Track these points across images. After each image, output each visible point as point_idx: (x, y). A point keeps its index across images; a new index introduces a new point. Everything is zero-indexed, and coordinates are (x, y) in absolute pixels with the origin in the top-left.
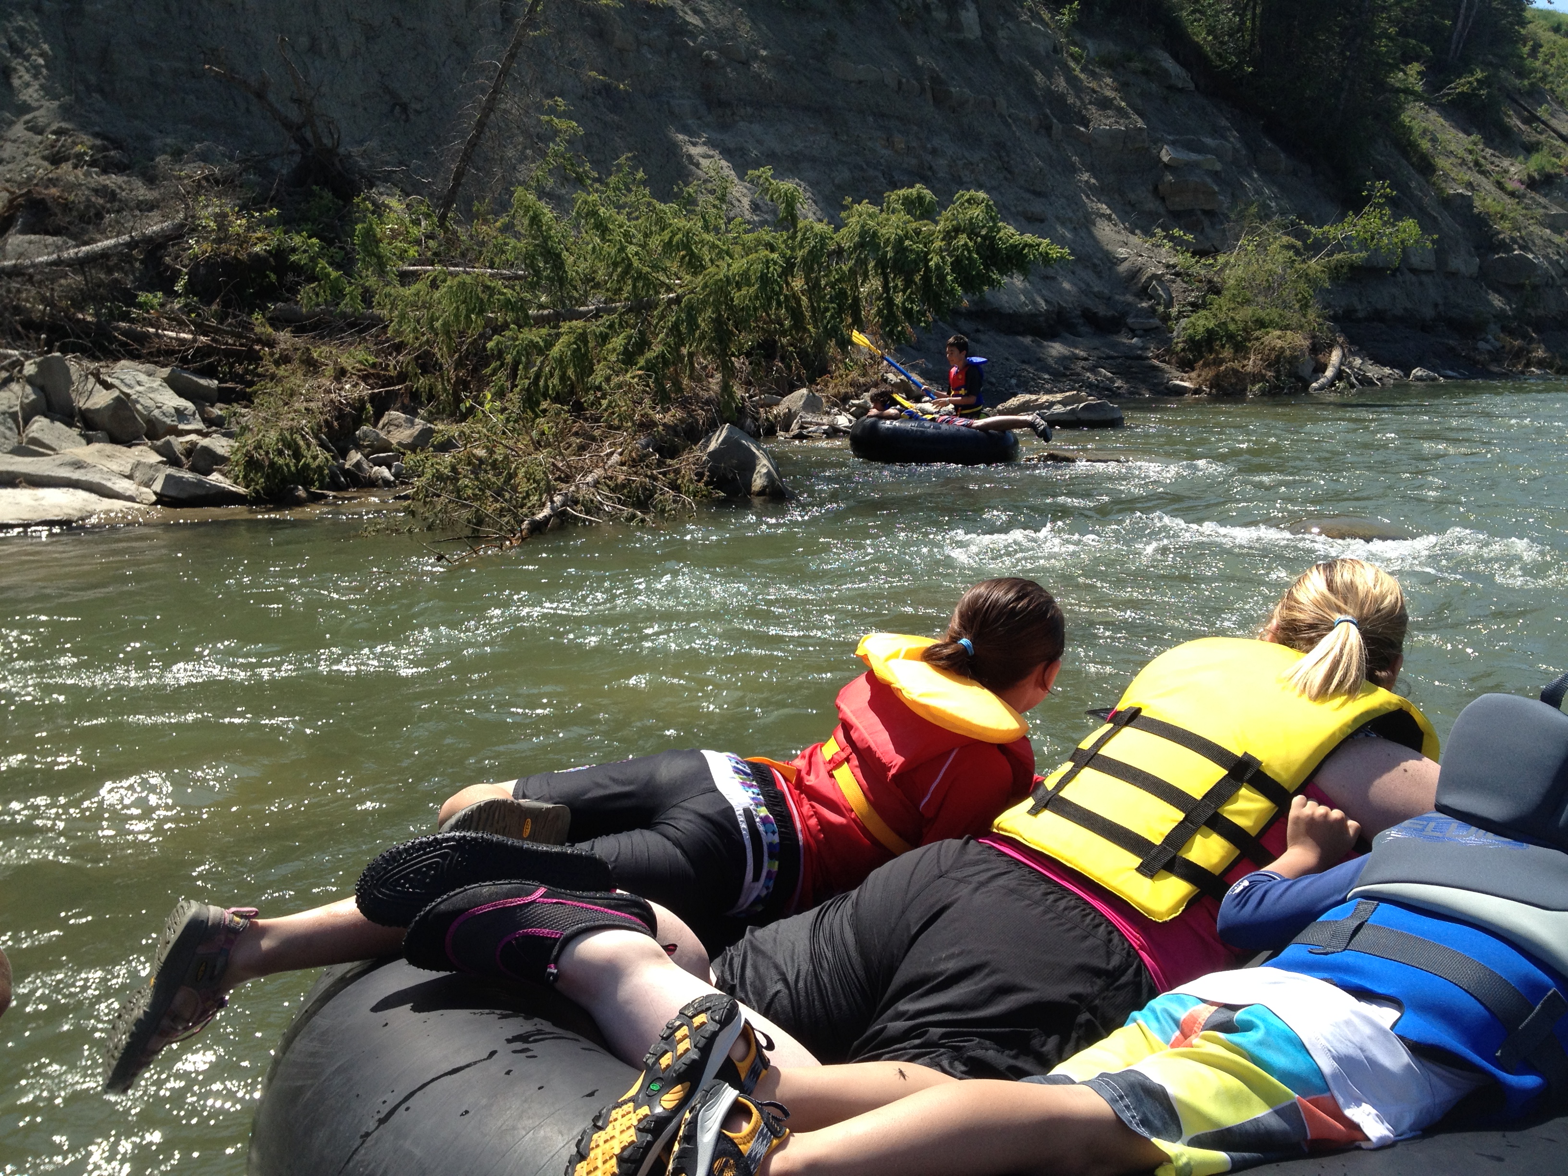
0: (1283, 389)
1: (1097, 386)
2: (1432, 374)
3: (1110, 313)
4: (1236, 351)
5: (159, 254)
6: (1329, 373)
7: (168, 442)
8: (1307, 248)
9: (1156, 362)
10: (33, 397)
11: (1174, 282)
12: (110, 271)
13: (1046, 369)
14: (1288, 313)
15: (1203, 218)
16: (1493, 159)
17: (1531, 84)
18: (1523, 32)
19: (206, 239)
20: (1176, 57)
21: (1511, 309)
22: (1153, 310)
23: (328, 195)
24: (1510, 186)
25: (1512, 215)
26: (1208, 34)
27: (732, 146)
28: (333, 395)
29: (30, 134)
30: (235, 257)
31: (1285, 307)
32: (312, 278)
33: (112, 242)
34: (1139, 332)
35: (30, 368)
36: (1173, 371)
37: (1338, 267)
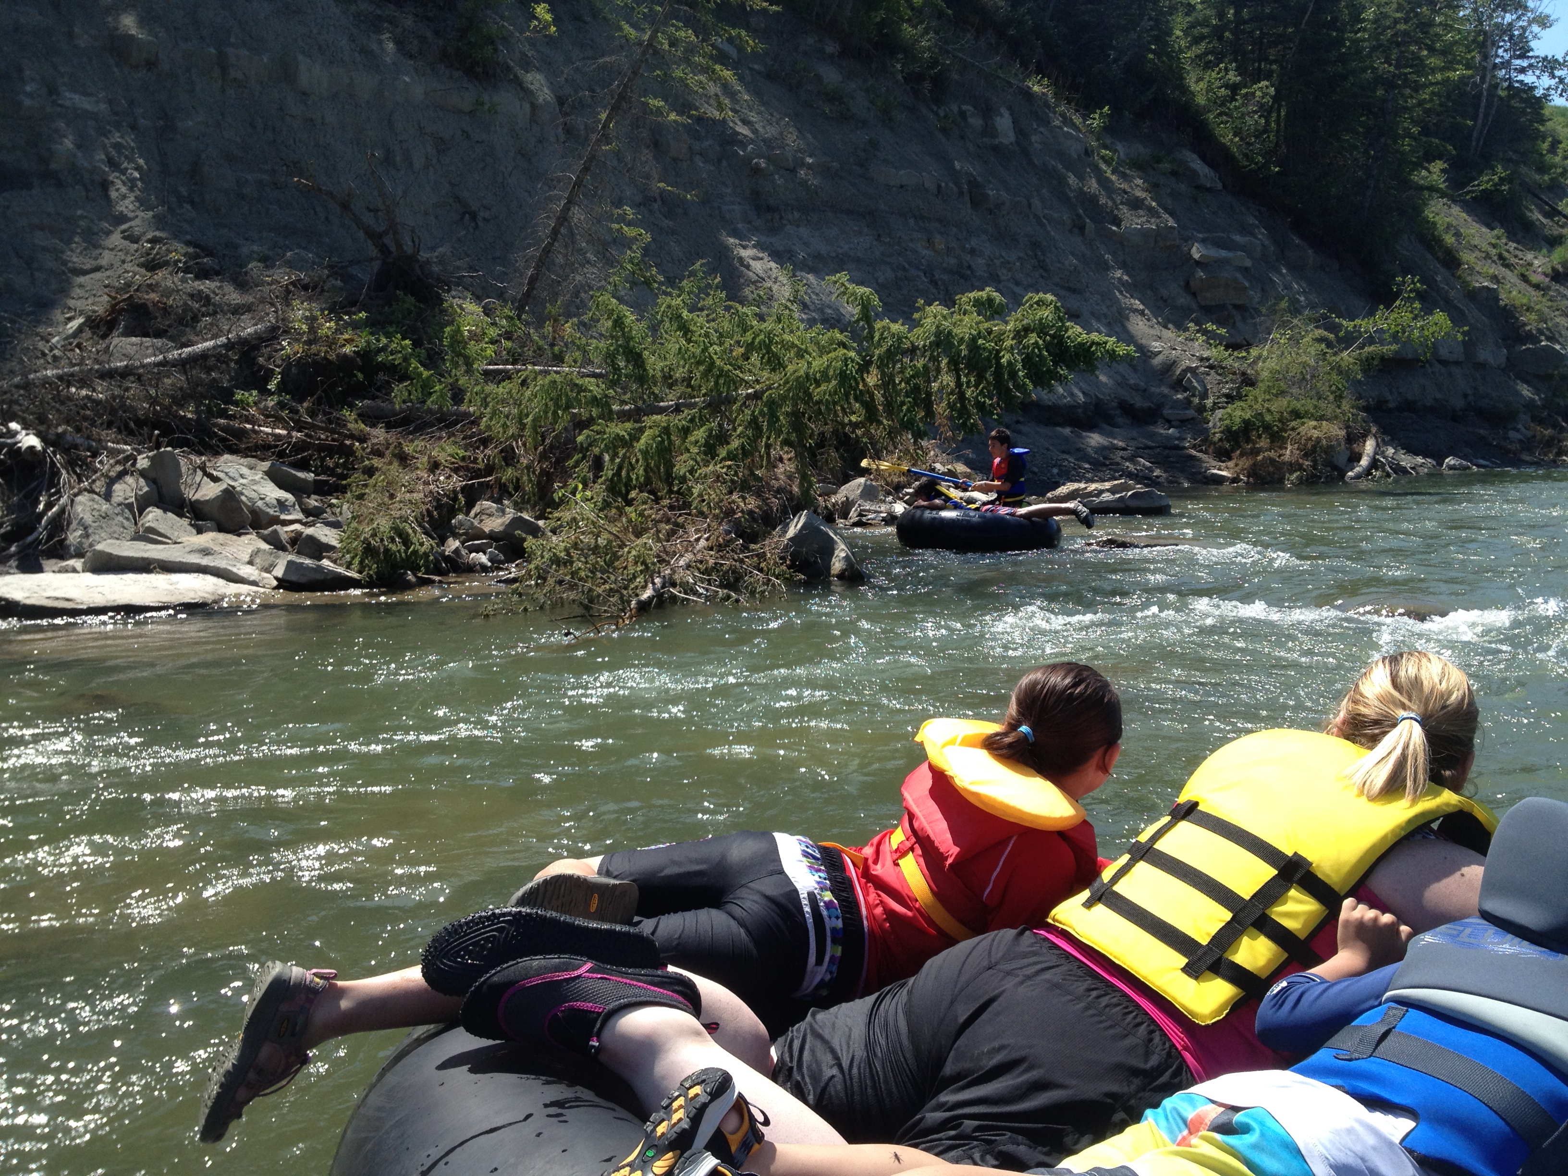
0: (1320, 478)
1: (1137, 475)
2: (1464, 463)
3: (1147, 404)
4: (1272, 442)
5: (253, 355)
6: (1364, 462)
7: (275, 531)
8: (1340, 340)
9: (1193, 452)
10: (146, 489)
11: (1208, 375)
12: (208, 370)
13: (1085, 458)
14: (1322, 404)
15: (1234, 312)
16: (1517, 252)
17: (1552, 179)
18: (1542, 129)
19: (297, 340)
20: (1204, 158)
21: (1540, 399)
22: (1188, 402)
23: (411, 299)
24: (1535, 278)
25: (1537, 307)
26: (1235, 135)
27: (780, 248)
28: (432, 487)
29: (127, 242)
30: (325, 358)
31: (1319, 398)
32: (404, 377)
33: (210, 344)
34: (1177, 423)
35: (143, 462)
36: (1211, 460)
37: (1370, 358)
